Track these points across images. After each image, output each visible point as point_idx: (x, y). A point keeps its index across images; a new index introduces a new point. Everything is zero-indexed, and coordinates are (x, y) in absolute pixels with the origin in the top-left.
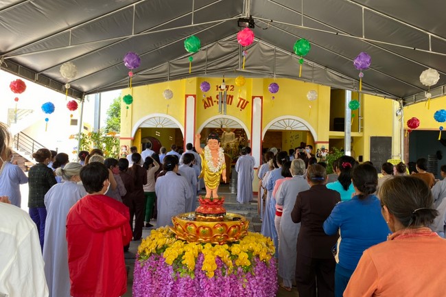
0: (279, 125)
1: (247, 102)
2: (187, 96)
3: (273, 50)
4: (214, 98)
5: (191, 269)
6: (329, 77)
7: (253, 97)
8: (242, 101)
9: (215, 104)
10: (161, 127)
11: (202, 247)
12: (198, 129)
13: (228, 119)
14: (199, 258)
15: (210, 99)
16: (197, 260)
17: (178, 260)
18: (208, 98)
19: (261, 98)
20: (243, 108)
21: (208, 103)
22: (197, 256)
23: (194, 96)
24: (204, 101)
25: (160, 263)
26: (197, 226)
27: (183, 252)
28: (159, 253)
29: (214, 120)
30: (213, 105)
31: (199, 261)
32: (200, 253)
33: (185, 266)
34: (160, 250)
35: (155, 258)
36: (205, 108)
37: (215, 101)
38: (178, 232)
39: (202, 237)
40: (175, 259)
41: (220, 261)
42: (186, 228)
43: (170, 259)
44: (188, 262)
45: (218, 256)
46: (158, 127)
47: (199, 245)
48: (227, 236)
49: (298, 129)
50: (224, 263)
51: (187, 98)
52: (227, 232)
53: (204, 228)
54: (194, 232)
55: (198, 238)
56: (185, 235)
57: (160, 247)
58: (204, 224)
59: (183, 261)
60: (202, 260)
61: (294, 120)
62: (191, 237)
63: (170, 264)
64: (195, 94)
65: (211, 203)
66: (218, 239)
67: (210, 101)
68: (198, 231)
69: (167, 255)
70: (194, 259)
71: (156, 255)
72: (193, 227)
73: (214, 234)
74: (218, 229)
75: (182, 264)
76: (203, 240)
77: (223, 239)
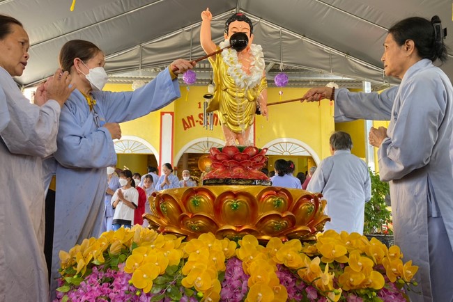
0: (275, 150)
2: (163, 114)
3: (279, 32)
4: (196, 118)
5: (210, 301)
6: (352, 67)
9: (197, 124)
10: (130, 152)
11: (234, 244)
12: (176, 154)
13: (214, 143)
15: (191, 118)
17: (171, 278)
18: (188, 118)
21: (188, 123)
22: (222, 267)
23: (172, 114)
24: (183, 120)
25: (114, 289)
26: (217, 196)
27: (181, 260)
28: (112, 264)
29: (196, 144)
30: (194, 126)
31: (230, 280)
32: (232, 260)
33: (191, 293)
34: (116, 257)
35: (100, 278)
36: (185, 129)
37: (197, 121)
38: (164, 222)
39: (228, 223)
40: (159, 276)
41: (291, 280)
42: (185, 204)
43: (145, 276)
44: (199, 281)
45: (283, 265)
46: (126, 152)
47: (226, 241)
48: (293, 222)
49: (297, 154)
50: (306, 285)
51: (163, 116)
52: (293, 212)
53: (235, 195)
54: (209, 213)
55: (218, 227)
56: (183, 218)
57: (115, 250)
58: (234, 188)
59: (184, 279)
60: (241, 277)
61: (293, 143)
62: (201, 222)
63: (146, 291)
64: (173, 111)
65: (239, 157)
66: (272, 227)
67: (191, 121)
68: (218, 206)
69: (136, 264)
70: (216, 273)
71: (105, 272)
72: (205, 199)
73: (262, 215)
74: (269, 203)
75: (181, 289)
76: (234, 228)
77: (284, 228)
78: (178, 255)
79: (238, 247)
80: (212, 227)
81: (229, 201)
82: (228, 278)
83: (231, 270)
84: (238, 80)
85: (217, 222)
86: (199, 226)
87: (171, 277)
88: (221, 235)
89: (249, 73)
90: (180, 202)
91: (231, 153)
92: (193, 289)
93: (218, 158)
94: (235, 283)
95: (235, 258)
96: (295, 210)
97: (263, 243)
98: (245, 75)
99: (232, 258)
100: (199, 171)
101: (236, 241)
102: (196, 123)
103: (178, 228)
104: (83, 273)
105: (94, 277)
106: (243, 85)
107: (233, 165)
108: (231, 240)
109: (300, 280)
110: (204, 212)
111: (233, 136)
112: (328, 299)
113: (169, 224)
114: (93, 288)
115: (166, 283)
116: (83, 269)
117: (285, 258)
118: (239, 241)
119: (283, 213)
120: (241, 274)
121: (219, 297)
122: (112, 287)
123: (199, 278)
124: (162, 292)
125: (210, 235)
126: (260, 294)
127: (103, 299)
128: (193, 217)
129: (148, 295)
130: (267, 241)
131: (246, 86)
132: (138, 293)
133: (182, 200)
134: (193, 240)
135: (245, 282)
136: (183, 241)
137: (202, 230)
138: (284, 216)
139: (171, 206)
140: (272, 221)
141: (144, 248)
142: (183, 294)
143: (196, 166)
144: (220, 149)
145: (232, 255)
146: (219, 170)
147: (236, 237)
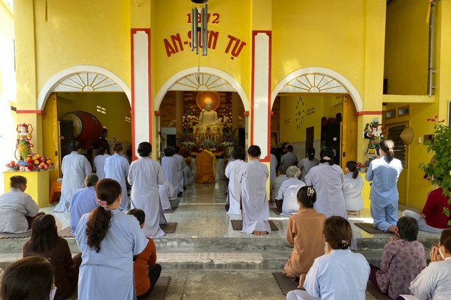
0: (298, 85)
1: (244, 44)
2: (134, 31)
4: (184, 38)
7: (255, 33)
8: (234, 42)
9: (186, 47)
10: (91, 90)
13: (211, 75)
15: (176, 38)
18: (173, 37)
19: (269, 33)
20: (236, 55)
21: (172, 46)
23: (148, 31)
24: (166, 41)
29: (185, 77)
30: (182, 49)
36: (169, 54)
37: (186, 43)
46: (86, 90)
49: (329, 91)
51: (135, 35)
61: (324, 75)
64: (148, 27)
67: (177, 42)
100: (198, 108)
102: (184, 46)
143: (194, 102)
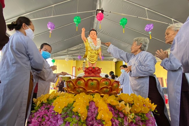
2: (73, 67)
5: (84, 117)
11: (92, 97)
14: (91, 107)
16: (88, 108)
21: (79, 69)
22: (88, 104)
25: (49, 112)
26: (86, 81)
27: (74, 102)
28: (50, 103)
29: (81, 74)
31: (91, 109)
32: (91, 102)
33: (76, 114)
34: (51, 100)
35: (45, 108)
36: (78, 71)
38: (69, 90)
39: (90, 90)
40: (65, 107)
41: (113, 109)
42: (76, 84)
43: (59, 107)
44: (79, 109)
45: (110, 104)
47: (89, 95)
48: (111, 90)
50: (119, 112)
52: (111, 86)
53: (92, 80)
54: (83, 86)
55: (86, 91)
56: (75, 88)
57: (51, 98)
58: (92, 78)
59: (74, 109)
60: (95, 108)
62: (81, 89)
63: (59, 113)
64: (75, 66)
65: (93, 70)
66: (105, 91)
68: (86, 84)
69: (57, 103)
70: (85, 106)
71: (47, 106)
72: (82, 82)
73: (101, 87)
74: (104, 83)
75: (73, 112)
76: (92, 91)
77: (108, 92)
78: (72, 100)
79: (94, 97)
80: (85, 91)
81: (90, 82)
82: (90, 108)
83: (91, 105)
84: (92, 48)
85: (86, 90)
86: (80, 91)
87: (69, 108)
88: (88, 93)
89: (96, 45)
90: (74, 83)
91: (90, 69)
92: (77, 112)
93: (87, 71)
94: (93, 110)
95: (92, 101)
96: (112, 85)
97: (102, 96)
98: (94, 46)
99: (91, 101)
101: (93, 95)
102: (81, 69)
103: (74, 91)
104: (40, 106)
105: (43, 107)
106: (94, 49)
107: (91, 73)
108: (91, 95)
109: (116, 109)
110: (82, 86)
111: (91, 64)
112: (128, 117)
113: (71, 90)
114: (42, 111)
115: (67, 110)
116: (40, 104)
117: (111, 102)
118: (94, 96)
119: (108, 86)
120: (95, 107)
121: (87, 116)
122: (49, 111)
123: (79, 108)
124: (65, 113)
125: (84, 93)
126: (103, 115)
127: (45, 115)
128: (78, 87)
129: (61, 114)
130: (103, 96)
131: (95, 49)
132: (56, 114)
133: (75, 82)
134: (78, 95)
135: (96, 110)
136: (75, 95)
137: (81, 92)
138: (109, 87)
139: (71, 84)
140: (105, 89)
141: (61, 97)
142: (73, 114)
144: (87, 68)
145: (91, 100)
146: (87, 74)
147: (93, 94)
